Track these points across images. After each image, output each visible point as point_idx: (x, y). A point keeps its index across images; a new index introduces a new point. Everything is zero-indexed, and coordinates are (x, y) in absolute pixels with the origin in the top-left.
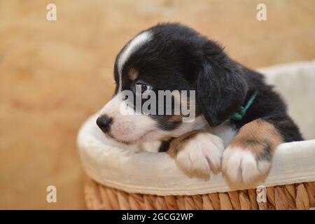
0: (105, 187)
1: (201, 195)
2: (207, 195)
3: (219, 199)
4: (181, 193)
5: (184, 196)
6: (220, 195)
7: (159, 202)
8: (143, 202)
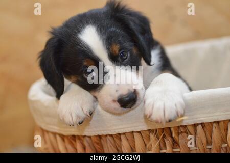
0: (48, 132)
1: (120, 134)
2: (124, 134)
3: (134, 137)
4: (105, 133)
5: (106, 136)
6: (135, 134)
7: (87, 141)
8: (75, 141)
